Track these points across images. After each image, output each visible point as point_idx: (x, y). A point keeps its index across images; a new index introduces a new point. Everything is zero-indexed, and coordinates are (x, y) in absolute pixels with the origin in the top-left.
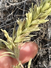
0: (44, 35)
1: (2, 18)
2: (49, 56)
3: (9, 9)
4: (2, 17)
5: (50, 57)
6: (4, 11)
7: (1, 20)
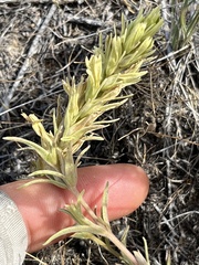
0: (155, 125)
1: (42, 79)
2: (167, 182)
3: (60, 55)
4: (41, 75)
5: (169, 185)
6: (48, 61)
7: (40, 84)
